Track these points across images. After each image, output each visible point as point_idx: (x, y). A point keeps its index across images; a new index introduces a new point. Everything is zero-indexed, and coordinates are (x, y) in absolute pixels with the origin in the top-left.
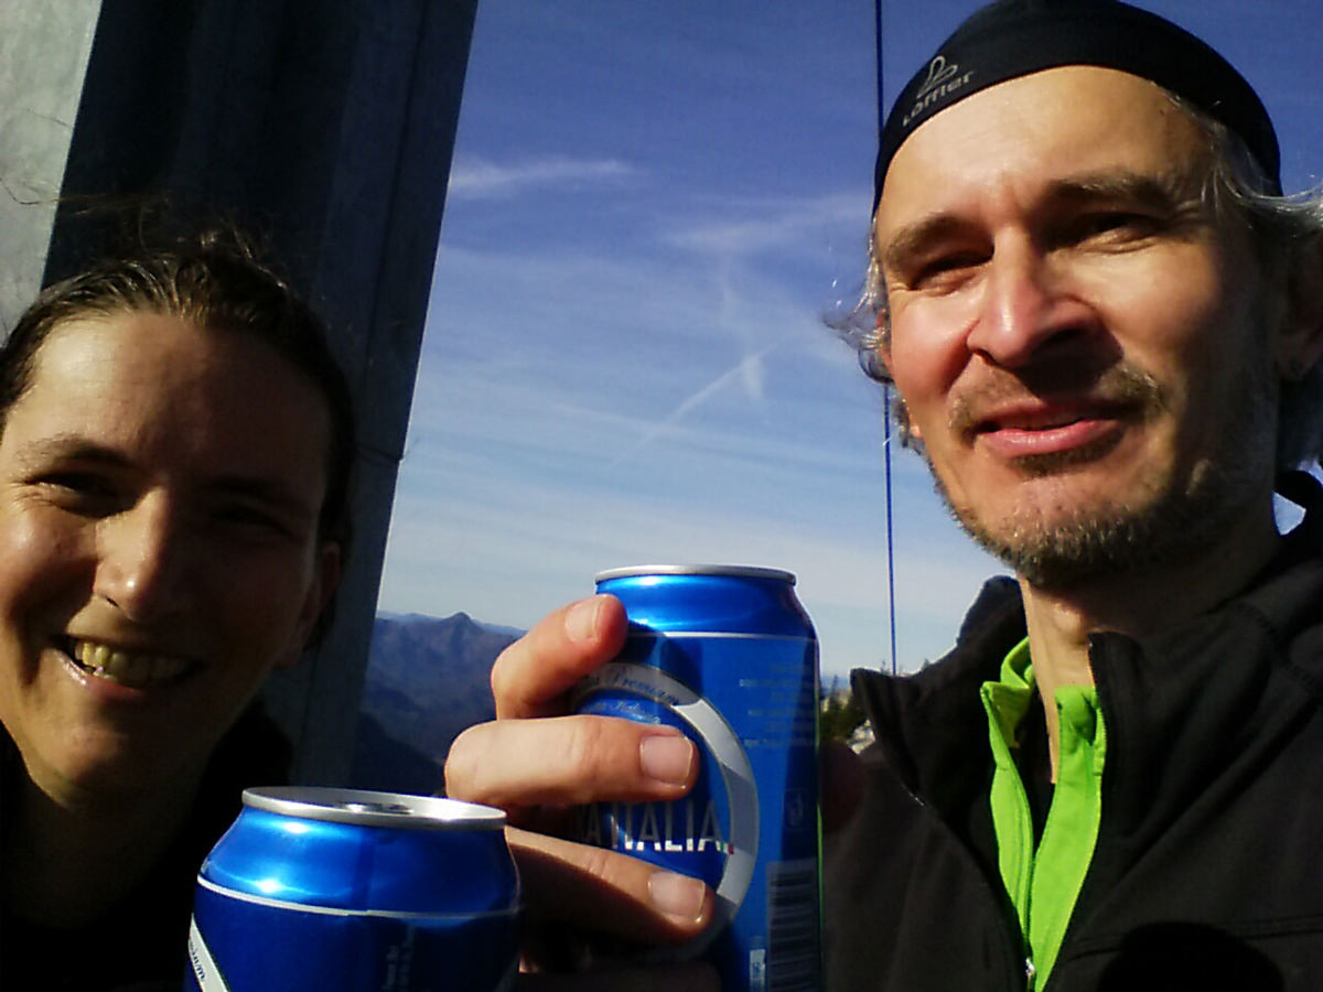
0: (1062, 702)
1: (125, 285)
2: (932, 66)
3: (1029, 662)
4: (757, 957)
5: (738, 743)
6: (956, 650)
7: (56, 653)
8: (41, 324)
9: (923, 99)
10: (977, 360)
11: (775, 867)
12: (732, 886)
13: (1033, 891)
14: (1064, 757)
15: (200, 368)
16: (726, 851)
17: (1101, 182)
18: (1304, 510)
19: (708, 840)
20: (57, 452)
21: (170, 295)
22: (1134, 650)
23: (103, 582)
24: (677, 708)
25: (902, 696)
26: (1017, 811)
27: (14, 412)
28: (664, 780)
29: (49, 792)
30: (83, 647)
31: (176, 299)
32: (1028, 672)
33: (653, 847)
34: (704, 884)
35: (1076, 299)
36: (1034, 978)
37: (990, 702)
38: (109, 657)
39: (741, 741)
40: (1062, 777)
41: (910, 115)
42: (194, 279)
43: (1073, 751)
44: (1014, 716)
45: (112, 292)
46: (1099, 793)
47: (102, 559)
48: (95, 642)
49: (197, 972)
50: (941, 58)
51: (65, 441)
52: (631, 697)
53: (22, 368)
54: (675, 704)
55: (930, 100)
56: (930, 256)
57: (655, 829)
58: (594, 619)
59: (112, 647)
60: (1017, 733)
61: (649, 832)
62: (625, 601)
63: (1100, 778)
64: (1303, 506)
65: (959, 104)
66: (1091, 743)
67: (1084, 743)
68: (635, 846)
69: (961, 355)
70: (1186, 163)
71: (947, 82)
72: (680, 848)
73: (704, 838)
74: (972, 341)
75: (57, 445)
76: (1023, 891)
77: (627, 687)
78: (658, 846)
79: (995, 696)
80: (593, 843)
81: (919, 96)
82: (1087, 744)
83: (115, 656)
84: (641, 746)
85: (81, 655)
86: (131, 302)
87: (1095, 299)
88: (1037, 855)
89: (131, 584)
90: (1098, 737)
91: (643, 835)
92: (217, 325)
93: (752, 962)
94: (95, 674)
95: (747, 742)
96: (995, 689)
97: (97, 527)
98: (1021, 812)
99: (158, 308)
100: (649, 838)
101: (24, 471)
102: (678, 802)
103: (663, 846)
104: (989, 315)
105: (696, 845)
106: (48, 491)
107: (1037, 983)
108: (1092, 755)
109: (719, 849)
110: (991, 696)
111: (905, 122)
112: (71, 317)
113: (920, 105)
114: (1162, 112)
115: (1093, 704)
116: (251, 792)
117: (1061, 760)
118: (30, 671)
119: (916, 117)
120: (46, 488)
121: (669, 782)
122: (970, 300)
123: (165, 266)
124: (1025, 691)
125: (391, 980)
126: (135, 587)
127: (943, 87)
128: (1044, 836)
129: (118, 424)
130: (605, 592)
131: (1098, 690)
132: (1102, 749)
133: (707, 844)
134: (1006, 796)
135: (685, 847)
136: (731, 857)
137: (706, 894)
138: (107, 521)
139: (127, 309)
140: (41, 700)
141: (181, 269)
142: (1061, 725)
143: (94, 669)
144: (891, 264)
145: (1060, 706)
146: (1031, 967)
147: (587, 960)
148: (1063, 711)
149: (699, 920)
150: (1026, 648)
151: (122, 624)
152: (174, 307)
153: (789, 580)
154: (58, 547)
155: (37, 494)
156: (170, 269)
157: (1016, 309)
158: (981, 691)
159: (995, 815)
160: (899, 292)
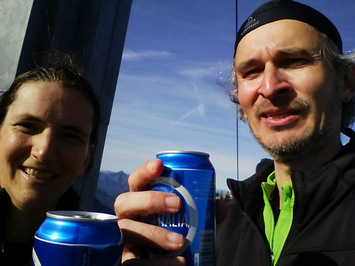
0: (283, 188)
1: (41, 75)
2: (249, 20)
3: (274, 178)
4: (197, 256)
5: (192, 198)
6: (255, 174)
7: (20, 170)
8: (19, 84)
9: (246, 28)
10: (260, 97)
11: (203, 231)
12: (190, 237)
13: (274, 238)
14: (283, 202)
15: (60, 97)
16: (189, 227)
17: (291, 51)
18: (350, 138)
19: (184, 224)
20: (22, 118)
21: (53, 78)
22: (303, 174)
23: (33, 152)
24: (176, 189)
25: (240, 186)
26: (270, 216)
27: (11, 107)
28: (172, 208)
29: (17, 207)
30: (27, 169)
31: (55, 79)
32: (274, 180)
33: (169, 225)
34: (182, 235)
35: (286, 81)
36: (274, 261)
37: (264, 187)
38: (34, 172)
39: (193, 198)
40: (283, 207)
41: (243, 32)
42: (59, 74)
43: (286, 200)
44: (270, 192)
45: (38, 76)
46: (292, 212)
47: (33, 146)
48: (30, 168)
49: (34, 261)
50: (251, 17)
51: (24, 115)
52: (164, 186)
53: (13, 95)
54: (176, 187)
55: (248, 28)
56: (249, 70)
57: (170, 220)
58: (154, 165)
59: (35, 169)
60: (271, 196)
61: (168, 221)
62: (163, 160)
63: (293, 208)
64: (349, 137)
65: (256, 29)
66: (291, 198)
67: (289, 198)
68: (164, 225)
69: (256, 95)
70: (315, 45)
71: (253, 24)
72: (176, 226)
73: (183, 223)
74: (259, 91)
75: (22, 116)
76: (271, 237)
77: (163, 183)
78: (170, 225)
79: (265, 186)
80: (154, 224)
81: (245, 27)
82: (290, 199)
83: (36, 172)
84: (166, 199)
85: (27, 171)
86: (43, 79)
87: (291, 81)
88: (275, 228)
89: (41, 152)
90: (292, 196)
91: (167, 223)
92: (65, 85)
93: (195, 256)
94: (30, 176)
95: (195, 198)
96: (265, 184)
97: (32, 138)
98: (271, 217)
99: (50, 81)
100: (168, 223)
101: (14, 123)
102: (176, 214)
103: (172, 225)
104: (263, 85)
105: (181, 225)
106: (19, 128)
107: (274, 262)
108: (291, 202)
109: (187, 226)
110: (264, 186)
111: (242, 34)
112: (27, 82)
113: (246, 30)
114: (309, 32)
115: (291, 188)
116: (48, 213)
117: (282, 203)
118: (13, 175)
119: (245, 33)
120: (18, 127)
121: (173, 209)
122: (259, 80)
123: (52, 70)
124: (273, 185)
125: (84, 263)
126: (42, 153)
127: (252, 25)
128: (277, 223)
129: (39, 110)
130: (158, 158)
131: (293, 184)
132: (294, 200)
133: (184, 225)
134: (267, 213)
135: (178, 226)
136: (190, 229)
137: (183, 238)
138: (35, 136)
139: (41, 80)
140: (16, 183)
141: (56, 71)
142: (283, 194)
143: (30, 175)
144: (238, 72)
145: (282, 189)
146: (273, 258)
147: (152, 256)
148: (283, 190)
149: (180, 245)
150: (274, 174)
151: (38, 163)
152: (54, 81)
153: (208, 156)
154: (22, 142)
155: (16, 129)
156: (53, 71)
157: (270, 83)
158: (262, 184)
159: (264, 218)
160: (240, 79)
